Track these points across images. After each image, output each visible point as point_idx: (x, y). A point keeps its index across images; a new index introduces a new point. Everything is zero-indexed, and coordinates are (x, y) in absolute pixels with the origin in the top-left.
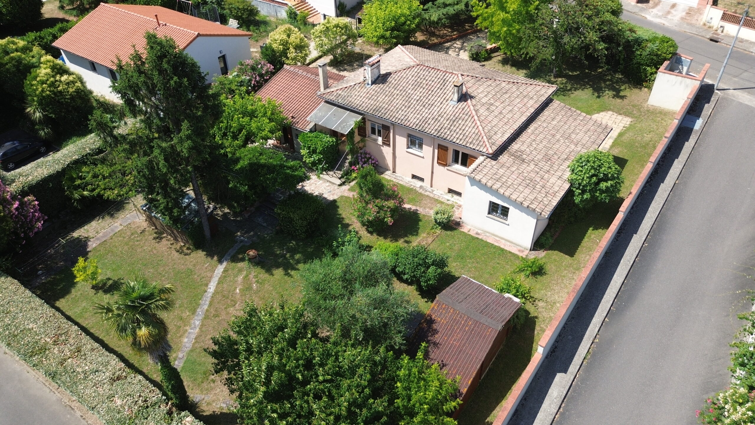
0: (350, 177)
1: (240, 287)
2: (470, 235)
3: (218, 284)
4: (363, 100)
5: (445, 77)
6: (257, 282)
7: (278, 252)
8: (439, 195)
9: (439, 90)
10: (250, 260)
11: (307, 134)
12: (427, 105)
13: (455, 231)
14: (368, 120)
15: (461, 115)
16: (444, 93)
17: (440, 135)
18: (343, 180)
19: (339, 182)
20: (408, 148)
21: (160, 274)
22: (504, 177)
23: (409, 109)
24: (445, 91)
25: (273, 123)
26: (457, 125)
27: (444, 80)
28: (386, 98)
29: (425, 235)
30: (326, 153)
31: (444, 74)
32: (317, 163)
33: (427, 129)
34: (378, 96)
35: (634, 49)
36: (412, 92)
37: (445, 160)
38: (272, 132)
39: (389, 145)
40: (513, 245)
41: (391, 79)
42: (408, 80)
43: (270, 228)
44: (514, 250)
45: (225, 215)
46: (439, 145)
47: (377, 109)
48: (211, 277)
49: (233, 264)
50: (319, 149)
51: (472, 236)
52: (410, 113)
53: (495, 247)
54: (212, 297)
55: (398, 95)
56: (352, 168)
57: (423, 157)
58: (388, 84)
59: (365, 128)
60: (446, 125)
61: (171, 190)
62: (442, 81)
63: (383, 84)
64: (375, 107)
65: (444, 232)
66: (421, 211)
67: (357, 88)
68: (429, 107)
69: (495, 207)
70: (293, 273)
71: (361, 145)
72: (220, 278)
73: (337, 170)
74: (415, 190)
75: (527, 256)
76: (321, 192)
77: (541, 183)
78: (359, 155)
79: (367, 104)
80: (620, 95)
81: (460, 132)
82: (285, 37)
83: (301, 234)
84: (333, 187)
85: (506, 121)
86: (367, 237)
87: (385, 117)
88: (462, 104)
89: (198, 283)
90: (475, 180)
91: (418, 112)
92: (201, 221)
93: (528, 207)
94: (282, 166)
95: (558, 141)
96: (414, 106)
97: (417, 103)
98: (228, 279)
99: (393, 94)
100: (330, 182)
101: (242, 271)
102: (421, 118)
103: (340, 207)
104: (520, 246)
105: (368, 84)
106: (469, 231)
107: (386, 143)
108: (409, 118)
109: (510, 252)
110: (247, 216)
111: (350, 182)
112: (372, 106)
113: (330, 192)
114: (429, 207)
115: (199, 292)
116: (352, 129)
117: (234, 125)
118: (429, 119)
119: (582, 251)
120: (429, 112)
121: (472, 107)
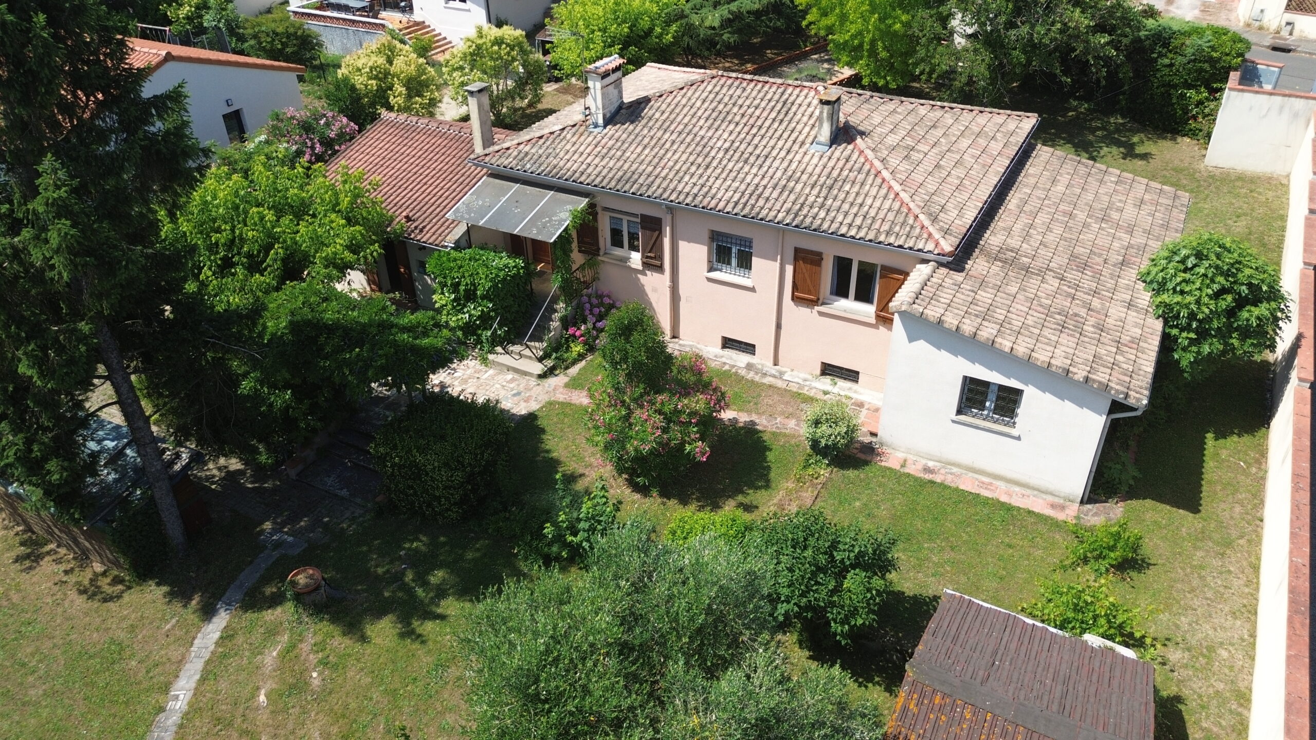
0: (566, 355)
1: (270, 685)
2: (908, 475)
3: (203, 680)
4: (588, 161)
5: (785, 97)
6: (324, 663)
7: (380, 571)
8: (801, 381)
9: (776, 125)
10: (299, 598)
11: (449, 254)
12: (752, 159)
13: (867, 468)
14: (606, 209)
15: (845, 173)
16: (790, 128)
17: (802, 221)
18: (549, 363)
19: (538, 368)
20: (711, 269)
21: (24, 665)
22: (998, 311)
23: (709, 171)
24: (793, 125)
25: (358, 228)
26: (842, 196)
27: (785, 103)
28: (646, 152)
29: (791, 485)
30: (502, 294)
31: (780, 90)
32: (479, 327)
33: (764, 212)
34: (624, 148)
35: (1155, 55)
36: (710, 134)
37: (815, 288)
38: (354, 248)
39: (660, 268)
40: (1028, 492)
41: (651, 112)
42: (693, 111)
43: (358, 500)
44: (1039, 506)
45: (231, 477)
46: (797, 250)
47: (625, 178)
48: (181, 662)
49: (249, 615)
50: (484, 286)
51: (916, 479)
52: (712, 180)
53: (986, 502)
54: (181, 726)
55: (673, 142)
56: (570, 332)
57: (752, 290)
58: (644, 122)
59: (597, 229)
60: (811, 199)
61: (37, 403)
62: (779, 106)
63: (632, 122)
64: (620, 173)
65: (839, 474)
66: (762, 423)
67: (569, 136)
68: (759, 162)
69: (978, 393)
70: (428, 627)
71: (588, 275)
72: (207, 663)
73: (530, 340)
74: (736, 374)
75: (1077, 518)
76: (493, 397)
77: (1092, 321)
78: (585, 299)
79: (598, 169)
80: (1137, 152)
81: (855, 210)
82: (381, 60)
83: (448, 510)
84: (523, 381)
85: (957, 182)
86: (634, 502)
87: (649, 193)
88: (843, 150)
89: (140, 683)
90: (926, 320)
91: (733, 174)
92: (152, 497)
93: (1087, 379)
94: (385, 327)
95: (1085, 225)
96: (720, 163)
97: (728, 157)
98: (234, 662)
99: (662, 141)
100: (516, 370)
101: (278, 633)
102: (743, 187)
103: (547, 429)
104: (1052, 494)
105: (596, 126)
106: (903, 466)
107: (653, 263)
108: (714, 191)
109: (1030, 512)
110: (293, 473)
111: (567, 368)
112: (613, 172)
113: (519, 394)
114: (782, 413)
115: (140, 712)
116: (566, 230)
117: (250, 234)
118: (765, 187)
119: (1215, 493)
120: (761, 172)
121: (870, 154)
